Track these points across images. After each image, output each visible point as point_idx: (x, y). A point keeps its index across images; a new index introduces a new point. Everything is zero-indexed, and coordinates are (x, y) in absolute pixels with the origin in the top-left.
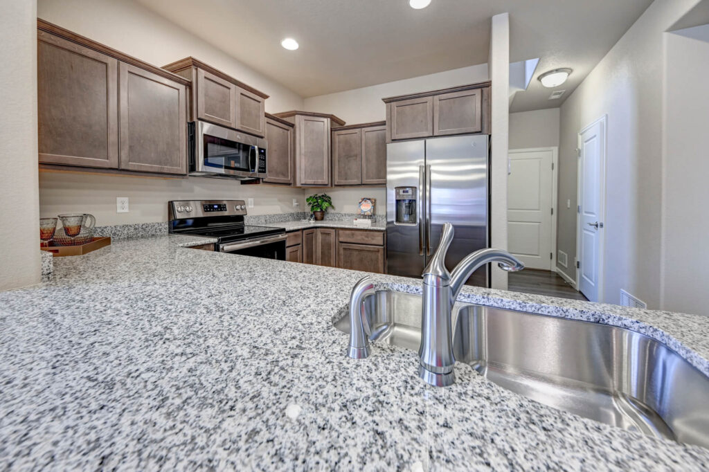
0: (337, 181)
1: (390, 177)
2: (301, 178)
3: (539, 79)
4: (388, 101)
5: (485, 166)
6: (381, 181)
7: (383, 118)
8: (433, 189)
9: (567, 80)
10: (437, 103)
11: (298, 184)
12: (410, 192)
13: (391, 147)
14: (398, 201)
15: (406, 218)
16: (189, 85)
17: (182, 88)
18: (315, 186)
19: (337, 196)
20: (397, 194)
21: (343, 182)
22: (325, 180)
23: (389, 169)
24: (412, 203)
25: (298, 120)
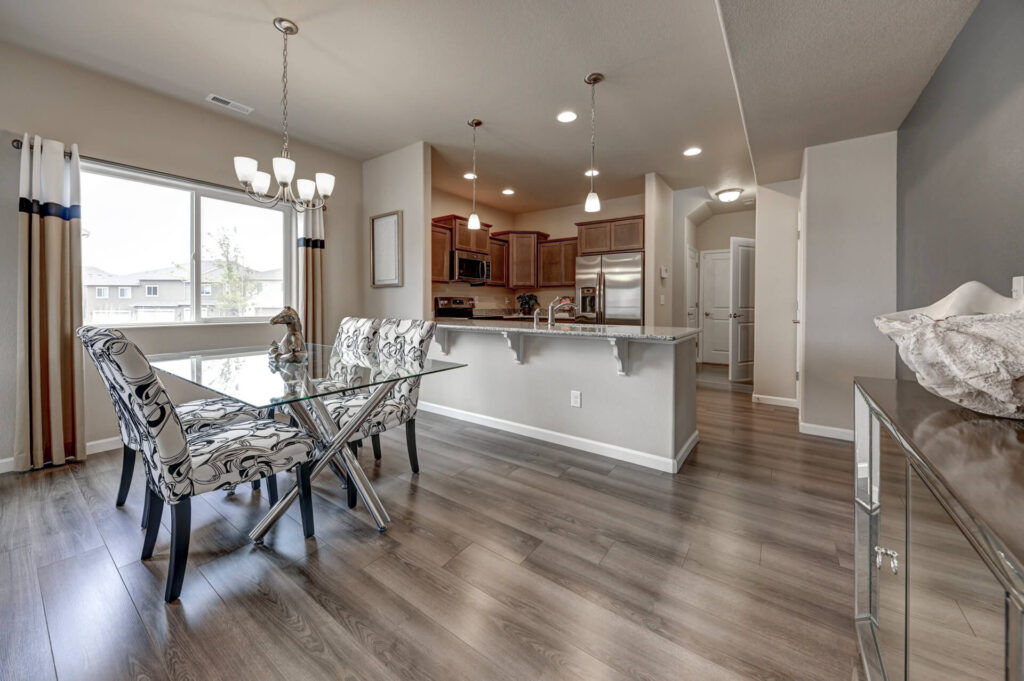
0: (541, 283)
1: (578, 277)
2: (514, 282)
3: (717, 194)
4: (579, 225)
5: (640, 269)
6: (570, 283)
7: (576, 235)
8: (607, 290)
9: (740, 197)
10: (613, 227)
11: (511, 286)
12: (591, 291)
13: (580, 260)
14: (584, 299)
15: (588, 308)
16: (451, 230)
17: (448, 232)
18: (524, 287)
19: (542, 296)
20: (583, 292)
21: (547, 284)
22: (532, 282)
23: (577, 271)
24: (593, 299)
25: (511, 237)
